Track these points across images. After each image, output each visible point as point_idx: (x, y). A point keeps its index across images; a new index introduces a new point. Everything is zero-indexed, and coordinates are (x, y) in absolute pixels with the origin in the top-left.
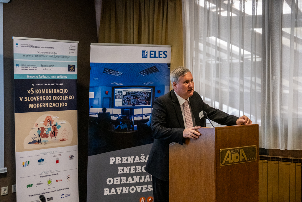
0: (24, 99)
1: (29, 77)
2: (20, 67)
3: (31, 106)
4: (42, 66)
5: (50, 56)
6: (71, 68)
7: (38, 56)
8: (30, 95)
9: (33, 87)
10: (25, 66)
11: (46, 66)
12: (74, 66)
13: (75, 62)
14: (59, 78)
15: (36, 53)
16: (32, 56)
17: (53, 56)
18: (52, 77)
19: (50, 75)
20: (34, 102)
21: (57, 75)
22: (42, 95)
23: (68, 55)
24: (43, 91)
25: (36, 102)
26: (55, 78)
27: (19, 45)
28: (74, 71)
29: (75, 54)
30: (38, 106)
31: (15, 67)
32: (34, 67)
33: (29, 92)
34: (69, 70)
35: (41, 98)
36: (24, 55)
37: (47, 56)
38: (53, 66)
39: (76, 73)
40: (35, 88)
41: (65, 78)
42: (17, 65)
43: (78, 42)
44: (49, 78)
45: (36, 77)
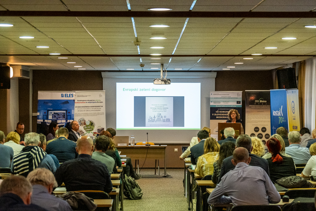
0: (214, 114)
1: (216, 106)
2: (213, 103)
3: (217, 117)
4: (223, 102)
5: (227, 98)
6: (238, 102)
7: (222, 98)
8: (217, 113)
9: (218, 110)
10: (215, 102)
11: (225, 102)
12: (240, 102)
13: (241, 100)
14: (231, 106)
15: (221, 97)
16: (218, 98)
17: (228, 98)
18: (228, 106)
19: (227, 105)
20: (218, 116)
21: (230, 105)
22: (223, 113)
23: (236, 97)
24: (224, 112)
25: (220, 116)
26: (229, 106)
27: (213, 94)
28: (240, 103)
29: (241, 96)
30: (221, 117)
31: (211, 103)
32: (219, 102)
33: (216, 112)
34: (237, 103)
35: (222, 114)
36: (215, 98)
37: (226, 98)
38: (229, 102)
39: (241, 104)
40: (219, 110)
41: (235, 106)
42: (212, 102)
43: (242, 92)
44: (226, 106)
45: (220, 106)
